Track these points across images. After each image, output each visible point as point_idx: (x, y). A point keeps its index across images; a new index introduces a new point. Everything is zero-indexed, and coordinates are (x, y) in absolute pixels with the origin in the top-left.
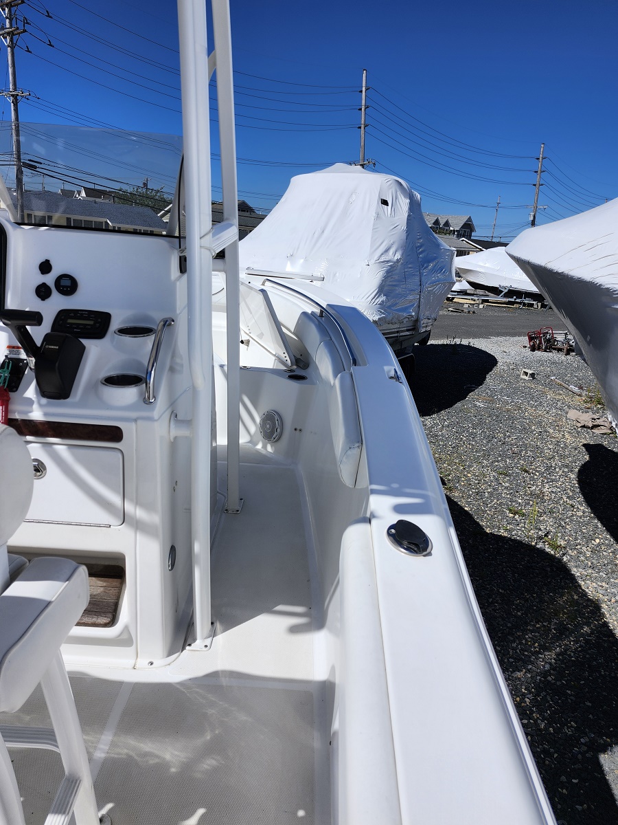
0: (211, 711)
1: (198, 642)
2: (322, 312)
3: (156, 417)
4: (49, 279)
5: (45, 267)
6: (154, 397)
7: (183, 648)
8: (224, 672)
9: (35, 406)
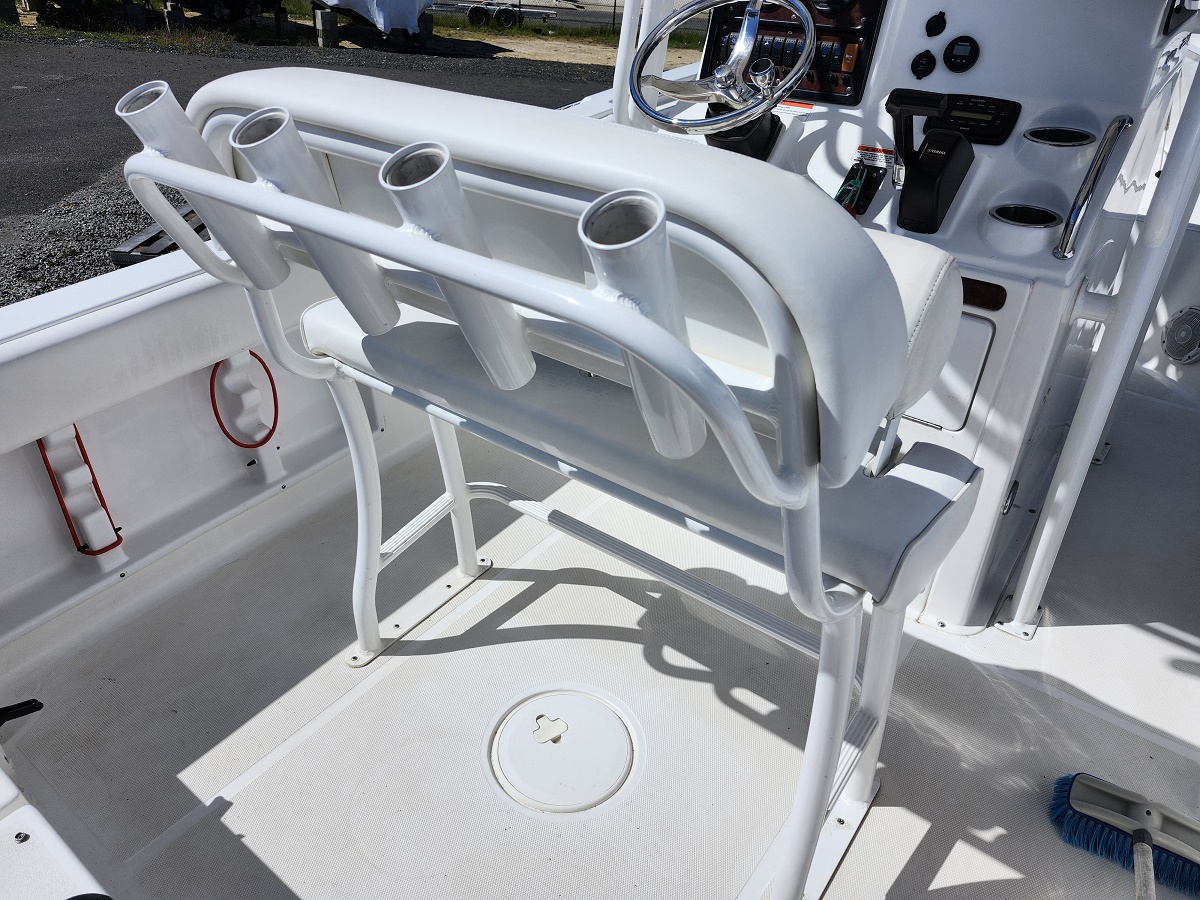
0: (1025, 719)
1: (1013, 623)
3: (1068, 282)
4: (937, 45)
5: (936, 25)
6: (1073, 249)
7: (990, 624)
8: (1051, 678)
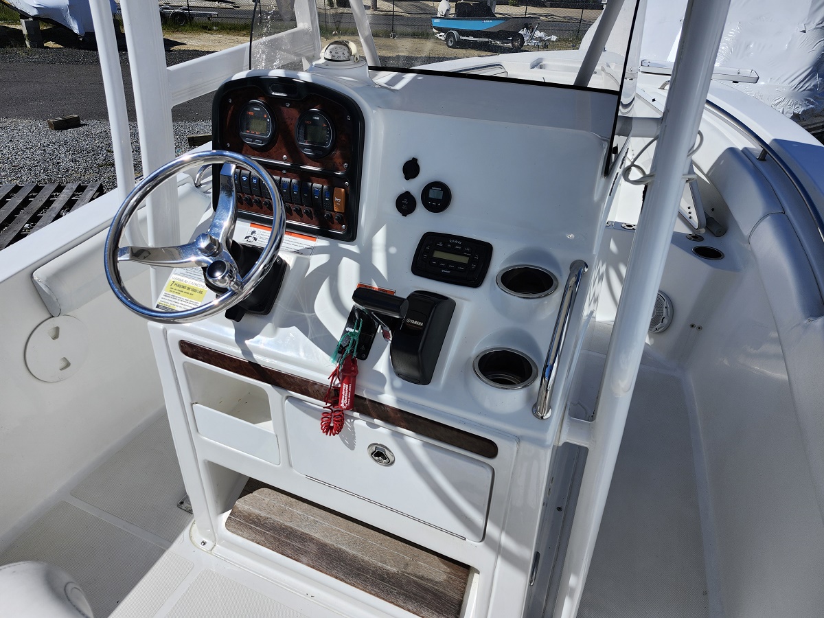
2: (764, 153)
3: (549, 440)
4: (415, 187)
5: (411, 169)
6: (549, 408)
9: (387, 387)
